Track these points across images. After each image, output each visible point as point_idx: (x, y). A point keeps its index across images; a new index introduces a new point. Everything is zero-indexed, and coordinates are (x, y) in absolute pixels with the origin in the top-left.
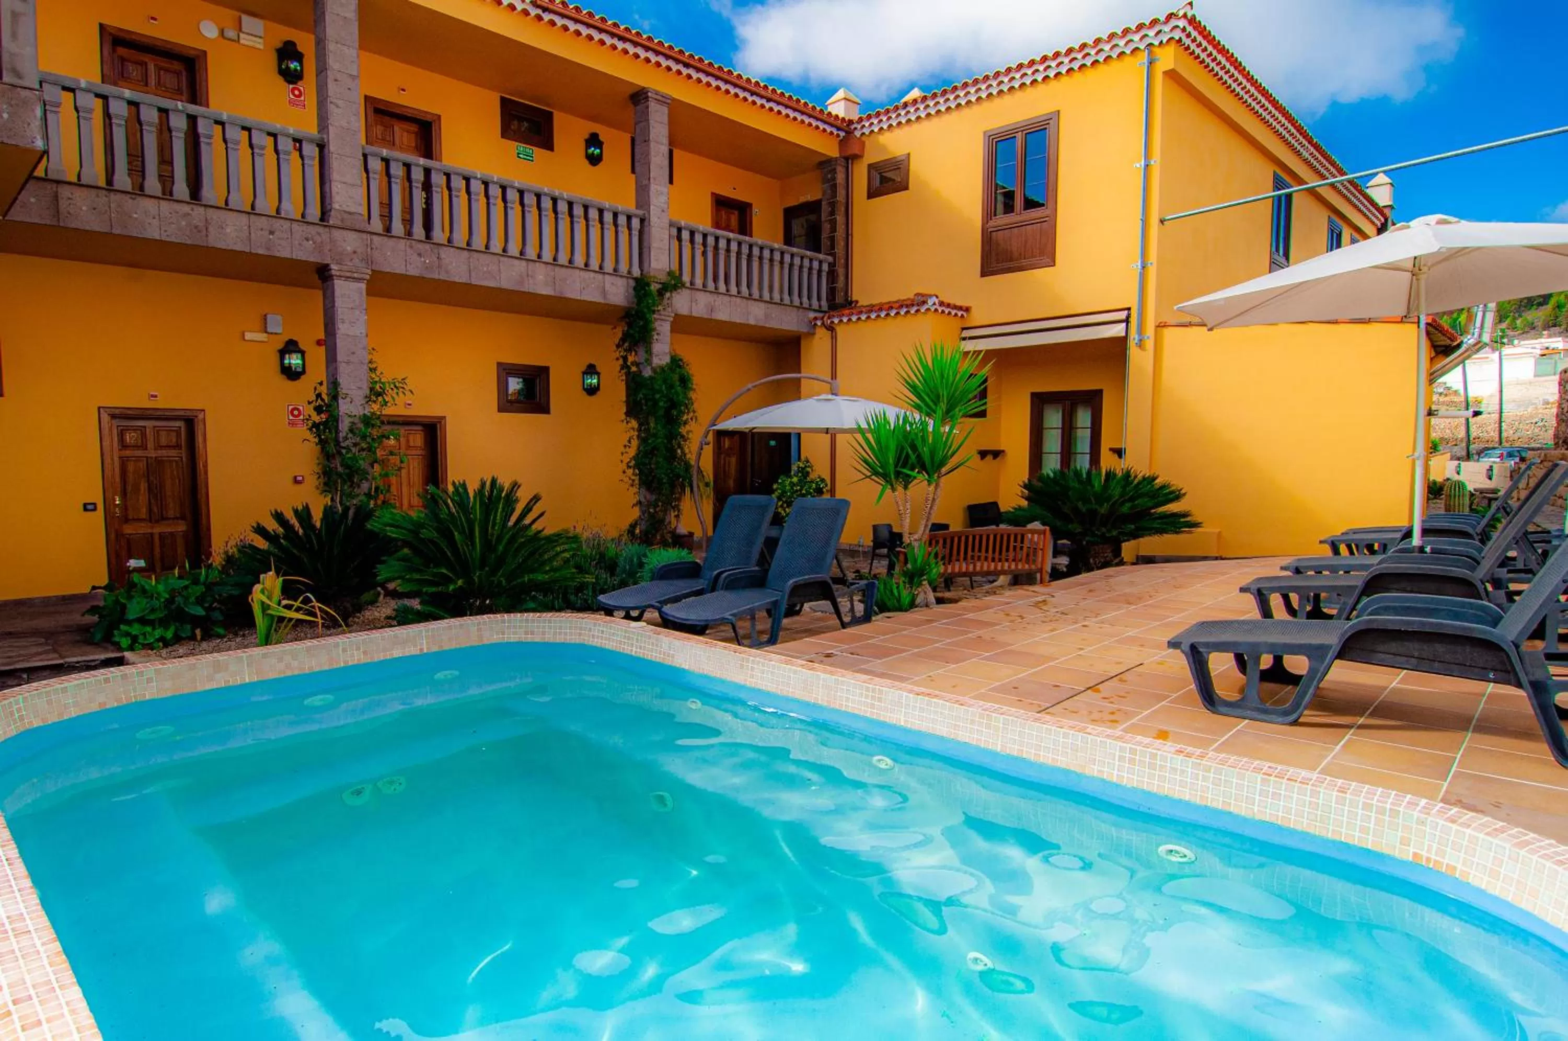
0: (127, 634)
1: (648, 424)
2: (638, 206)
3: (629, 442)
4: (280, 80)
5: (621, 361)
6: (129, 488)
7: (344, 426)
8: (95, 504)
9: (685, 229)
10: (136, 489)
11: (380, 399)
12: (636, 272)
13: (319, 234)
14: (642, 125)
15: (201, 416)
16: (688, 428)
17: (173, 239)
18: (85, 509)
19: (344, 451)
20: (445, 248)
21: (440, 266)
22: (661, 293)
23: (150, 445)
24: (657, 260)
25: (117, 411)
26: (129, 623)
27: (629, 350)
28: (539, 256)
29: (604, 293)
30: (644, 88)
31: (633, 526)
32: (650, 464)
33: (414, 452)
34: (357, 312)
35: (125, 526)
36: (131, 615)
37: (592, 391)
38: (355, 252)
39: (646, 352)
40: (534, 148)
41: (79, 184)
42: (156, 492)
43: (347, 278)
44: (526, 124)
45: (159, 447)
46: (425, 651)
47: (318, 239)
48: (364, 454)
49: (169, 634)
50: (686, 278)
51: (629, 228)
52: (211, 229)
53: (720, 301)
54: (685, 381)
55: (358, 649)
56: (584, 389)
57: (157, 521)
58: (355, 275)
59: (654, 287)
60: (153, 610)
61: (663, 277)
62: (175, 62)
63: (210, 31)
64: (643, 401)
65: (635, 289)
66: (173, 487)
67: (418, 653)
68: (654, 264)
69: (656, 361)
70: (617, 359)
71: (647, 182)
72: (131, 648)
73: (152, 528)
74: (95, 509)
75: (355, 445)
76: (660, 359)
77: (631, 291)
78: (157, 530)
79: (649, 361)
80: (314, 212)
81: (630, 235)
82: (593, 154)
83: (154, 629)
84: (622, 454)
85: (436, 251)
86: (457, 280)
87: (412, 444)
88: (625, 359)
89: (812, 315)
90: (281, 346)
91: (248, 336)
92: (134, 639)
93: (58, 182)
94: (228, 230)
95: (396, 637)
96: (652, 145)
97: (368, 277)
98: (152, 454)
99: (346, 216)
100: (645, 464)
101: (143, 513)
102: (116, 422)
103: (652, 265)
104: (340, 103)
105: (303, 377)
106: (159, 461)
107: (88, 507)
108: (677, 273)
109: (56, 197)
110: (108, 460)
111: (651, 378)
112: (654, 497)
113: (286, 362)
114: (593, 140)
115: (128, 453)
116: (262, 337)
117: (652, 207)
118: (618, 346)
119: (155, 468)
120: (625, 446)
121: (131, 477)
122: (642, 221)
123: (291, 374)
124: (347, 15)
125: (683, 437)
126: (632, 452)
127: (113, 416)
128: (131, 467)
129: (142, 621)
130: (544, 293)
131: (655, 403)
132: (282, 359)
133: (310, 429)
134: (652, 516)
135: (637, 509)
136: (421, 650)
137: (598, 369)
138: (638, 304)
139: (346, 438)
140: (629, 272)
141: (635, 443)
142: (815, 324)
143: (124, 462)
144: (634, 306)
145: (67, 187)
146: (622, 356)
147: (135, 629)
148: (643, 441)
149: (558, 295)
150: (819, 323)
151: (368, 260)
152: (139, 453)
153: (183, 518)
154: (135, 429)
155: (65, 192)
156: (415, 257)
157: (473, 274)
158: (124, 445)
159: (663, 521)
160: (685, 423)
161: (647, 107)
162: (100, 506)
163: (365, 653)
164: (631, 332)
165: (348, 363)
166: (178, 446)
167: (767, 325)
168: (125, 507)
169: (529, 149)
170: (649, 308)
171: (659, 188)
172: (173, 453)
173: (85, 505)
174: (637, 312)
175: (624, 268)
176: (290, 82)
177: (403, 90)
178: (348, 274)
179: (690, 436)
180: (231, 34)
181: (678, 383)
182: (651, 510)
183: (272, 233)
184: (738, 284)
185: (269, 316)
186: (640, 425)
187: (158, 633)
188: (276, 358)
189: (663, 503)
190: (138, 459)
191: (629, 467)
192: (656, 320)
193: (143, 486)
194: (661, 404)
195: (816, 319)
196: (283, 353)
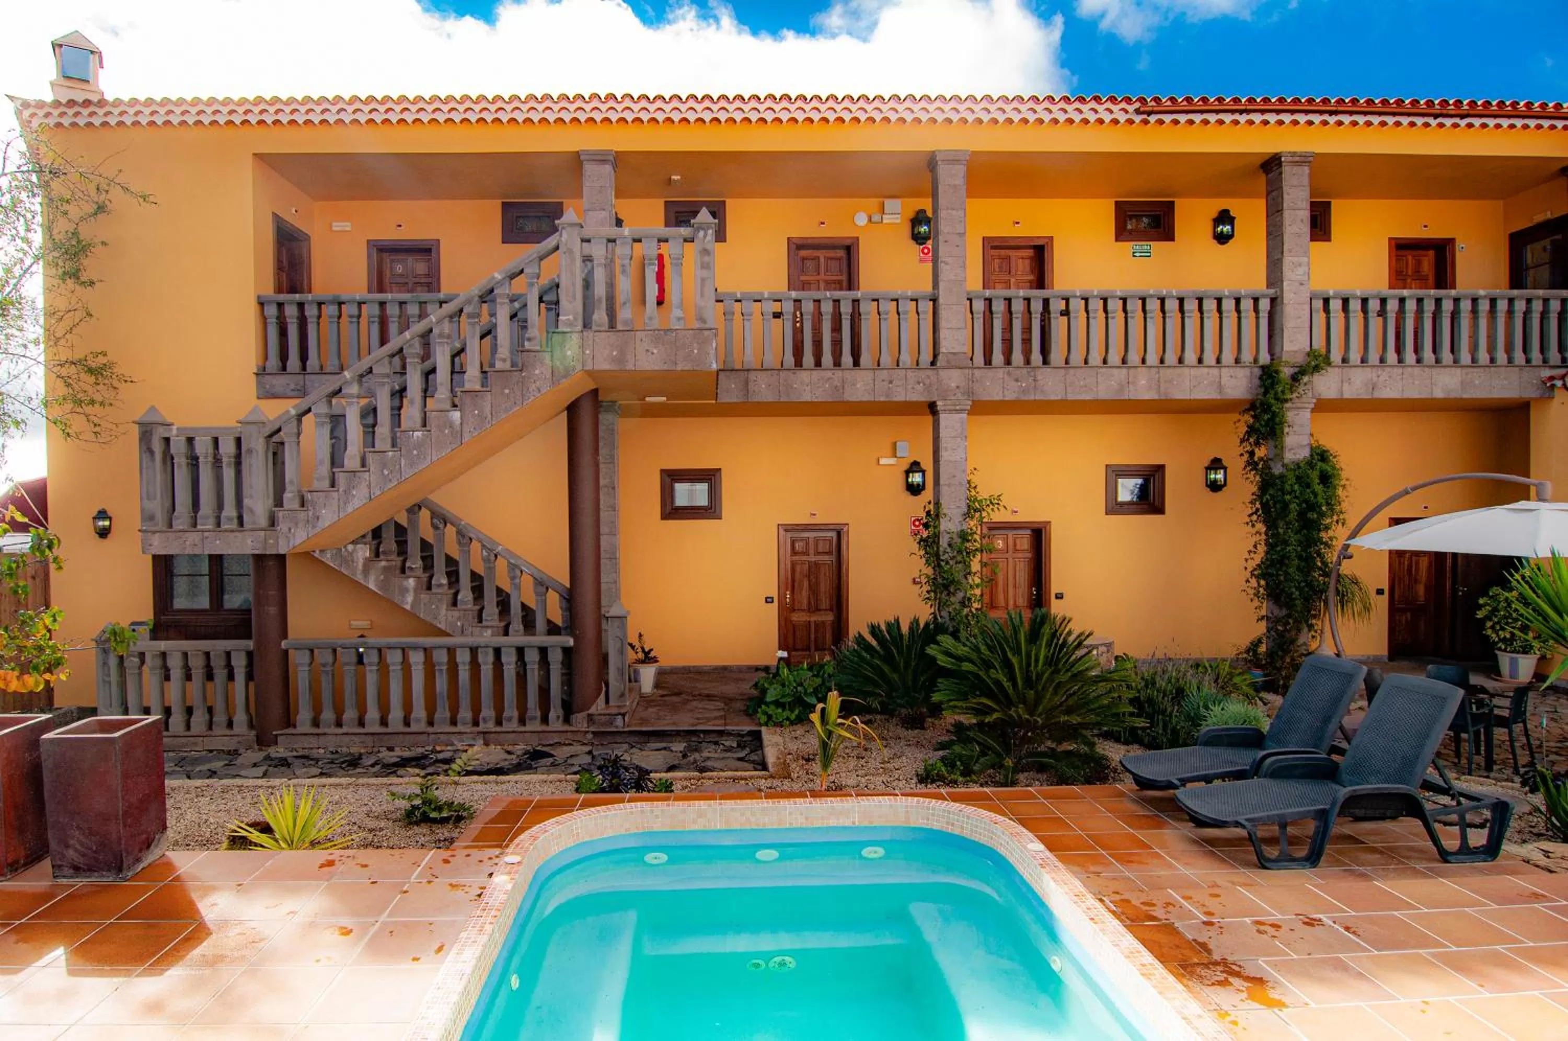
0: (765, 713)
1: (1277, 528)
2: (1270, 285)
3: (1255, 547)
4: (913, 243)
5: (1246, 456)
6: (796, 585)
7: (944, 542)
8: (772, 598)
9: (1335, 298)
10: (801, 588)
11: (977, 515)
12: (1264, 358)
13: (928, 377)
14: (1274, 194)
15: (845, 529)
16: (1331, 533)
17: (820, 400)
18: (767, 602)
19: (943, 564)
20: (1041, 370)
21: (1035, 388)
22: (1295, 378)
23: (812, 551)
24: (1291, 341)
25: (789, 527)
26: (767, 704)
27: (1257, 444)
28: (1143, 361)
29: (1220, 387)
30: (1277, 154)
31: (1257, 643)
32: (1278, 575)
33: (1020, 555)
34: (959, 439)
35: (793, 614)
36: (769, 698)
37: (1215, 487)
38: (958, 387)
39: (1276, 447)
40: (1151, 243)
41: (763, 370)
42: (814, 590)
43: (951, 411)
44: (1145, 220)
45: (818, 553)
46: (857, 824)
47: (927, 382)
48: (960, 566)
49: (793, 717)
50: (1336, 356)
51: (1256, 310)
52: (846, 386)
53: (1384, 374)
54: (1326, 479)
55: (801, 814)
56: (1207, 486)
57: (814, 612)
58: (958, 408)
59: (1286, 372)
60: (783, 696)
61: (1300, 359)
62: (838, 251)
63: (861, 220)
64: (1271, 503)
65: (1261, 378)
66: (825, 586)
67: (851, 825)
68: (1287, 346)
69: (1289, 457)
70: (1242, 455)
71: (1279, 256)
72: (766, 724)
73: (810, 616)
74: (772, 602)
75: (953, 558)
76: (1294, 454)
77: (1257, 382)
78: (814, 618)
79: (1280, 456)
80: (926, 357)
81: (1257, 318)
82: (1222, 232)
83: (783, 710)
84: (1246, 560)
85: (1032, 374)
86: (1052, 398)
87: (1018, 547)
88: (1252, 454)
89: (1547, 373)
90: (906, 467)
91: (883, 461)
92: (770, 717)
93: (748, 370)
94: (858, 386)
95: (833, 808)
96: (1286, 214)
97: (969, 407)
98: (813, 558)
99: (950, 356)
100: (1271, 575)
101: (805, 606)
102: (789, 535)
103: (1285, 348)
104: (949, 260)
105: (923, 492)
106: (817, 564)
107: (769, 600)
108: (1323, 351)
109: (747, 382)
110: (782, 566)
111: (1282, 477)
112: (1284, 612)
113: (910, 480)
114: (1224, 217)
115: (796, 558)
116: (892, 461)
117: (1285, 284)
118: (1242, 441)
119: (814, 568)
120: (1250, 552)
121: (797, 576)
122: (1273, 300)
123: (915, 490)
124: (957, 183)
125: (1326, 544)
126: (1258, 558)
127: (786, 530)
128: (798, 568)
129: (777, 704)
130: (1146, 397)
131: (1286, 505)
132: (907, 477)
133: (919, 543)
134: (1281, 635)
135: (1263, 625)
136: (854, 823)
137: (1225, 463)
138: (1265, 393)
139: (945, 552)
140: (1256, 360)
141: (1262, 549)
142: (1553, 386)
143: (793, 564)
144: (1260, 397)
145: (754, 372)
146: (1247, 452)
147: (771, 710)
148: (1271, 547)
149: (1163, 398)
150: (1559, 383)
151: (969, 393)
152: (805, 558)
153: (831, 610)
154: (802, 540)
155: (752, 376)
156: (1013, 383)
157: (1069, 390)
158: (794, 552)
159: (1293, 641)
160: (1327, 528)
161: (1281, 173)
162: (776, 600)
163: (807, 819)
164: (1257, 425)
165: (949, 485)
166: (829, 553)
167: (1465, 396)
168: (793, 599)
169: (1145, 245)
170: (1277, 399)
171: (1295, 259)
172: (826, 558)
173: (766, 598)
174: (1262, 404)
175: (1247, 357)
176: (920, 244)
177: (1018, 223)
178: (952, 408)
179: (1334, 543)
180: (876, 218)
181: (1317, 481)
182: (1280, 628)
183: (891, 382)
184: (1417, 350)
185: (898, 444)
186: (1268, 528)
187: (787, 713)
188: (903, 476)
189: (1296, 621)
190: (803, 563)
191: (1252, 575)
192: (1288, 409)
193: (806, 584)
194: (1293, 506)
195: (1552, 378)
196: (907, 473)
